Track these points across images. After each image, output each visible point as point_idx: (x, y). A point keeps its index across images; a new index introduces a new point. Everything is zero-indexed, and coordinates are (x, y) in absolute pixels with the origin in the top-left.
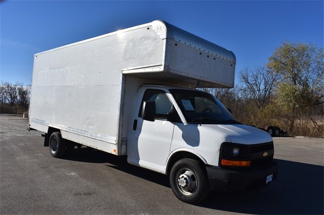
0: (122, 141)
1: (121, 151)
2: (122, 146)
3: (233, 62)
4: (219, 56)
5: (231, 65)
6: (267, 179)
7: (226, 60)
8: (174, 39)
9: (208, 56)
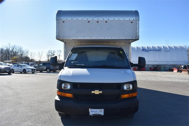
3: (134, 19)
4: (112, 19)
5: (132, 22)
6: (92, 111)
7: (123, 20)
8: (61, 19)
9: (98, 22)
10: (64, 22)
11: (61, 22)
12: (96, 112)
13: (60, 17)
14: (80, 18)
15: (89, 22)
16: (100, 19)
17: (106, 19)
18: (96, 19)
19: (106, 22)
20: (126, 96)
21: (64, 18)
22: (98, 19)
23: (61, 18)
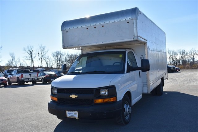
3: (130, 19)
4: (108, 22)
5: (128, 22)
6: (68, 113)
7: (119, 21)
9: (95, 27)
11: (65, 32)
12: (72, 115)
14: (80, 26)
15: (87, 29)
16: (97, 24)
17: (102, 23)
18: (93, 24)
19: (103, 26)
20: (100, 101)
21: (67, 28)
22: (95, 24)
23: (65, 28)
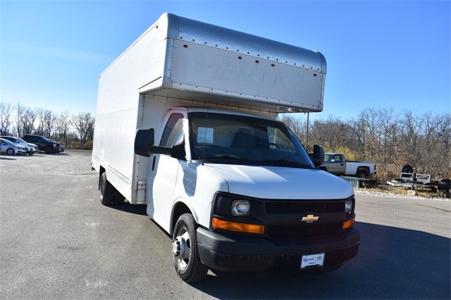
0: (138, 184)
1: (136, 198)
2: (139, 192)
3: (319, 70)
5: (315, 75)
7: (302, 66)
8: (181, 38)
9: (257, 62)
10: (185, 46)
11: (180, 45)
12: (312, 261)
13: (179, 32)
14: (223, 46)
15: (240, 58)
16: (264, 56)
17: (273, 58)
18: (254, 54)
19: (273, 65)
21: (187, 37)
22: (258, 55)
23: (181, 35)
